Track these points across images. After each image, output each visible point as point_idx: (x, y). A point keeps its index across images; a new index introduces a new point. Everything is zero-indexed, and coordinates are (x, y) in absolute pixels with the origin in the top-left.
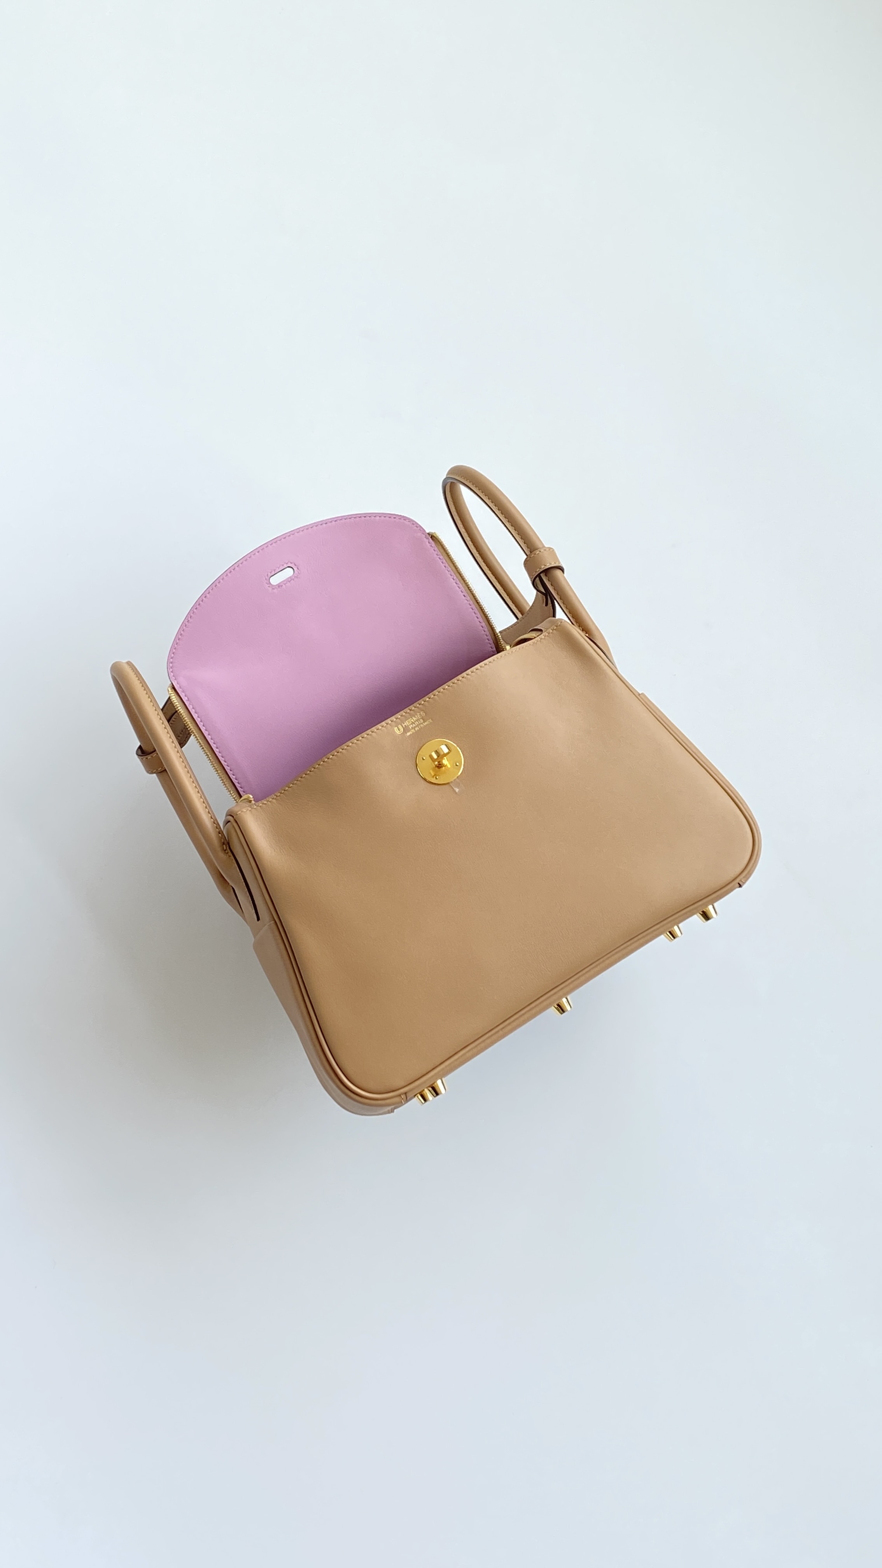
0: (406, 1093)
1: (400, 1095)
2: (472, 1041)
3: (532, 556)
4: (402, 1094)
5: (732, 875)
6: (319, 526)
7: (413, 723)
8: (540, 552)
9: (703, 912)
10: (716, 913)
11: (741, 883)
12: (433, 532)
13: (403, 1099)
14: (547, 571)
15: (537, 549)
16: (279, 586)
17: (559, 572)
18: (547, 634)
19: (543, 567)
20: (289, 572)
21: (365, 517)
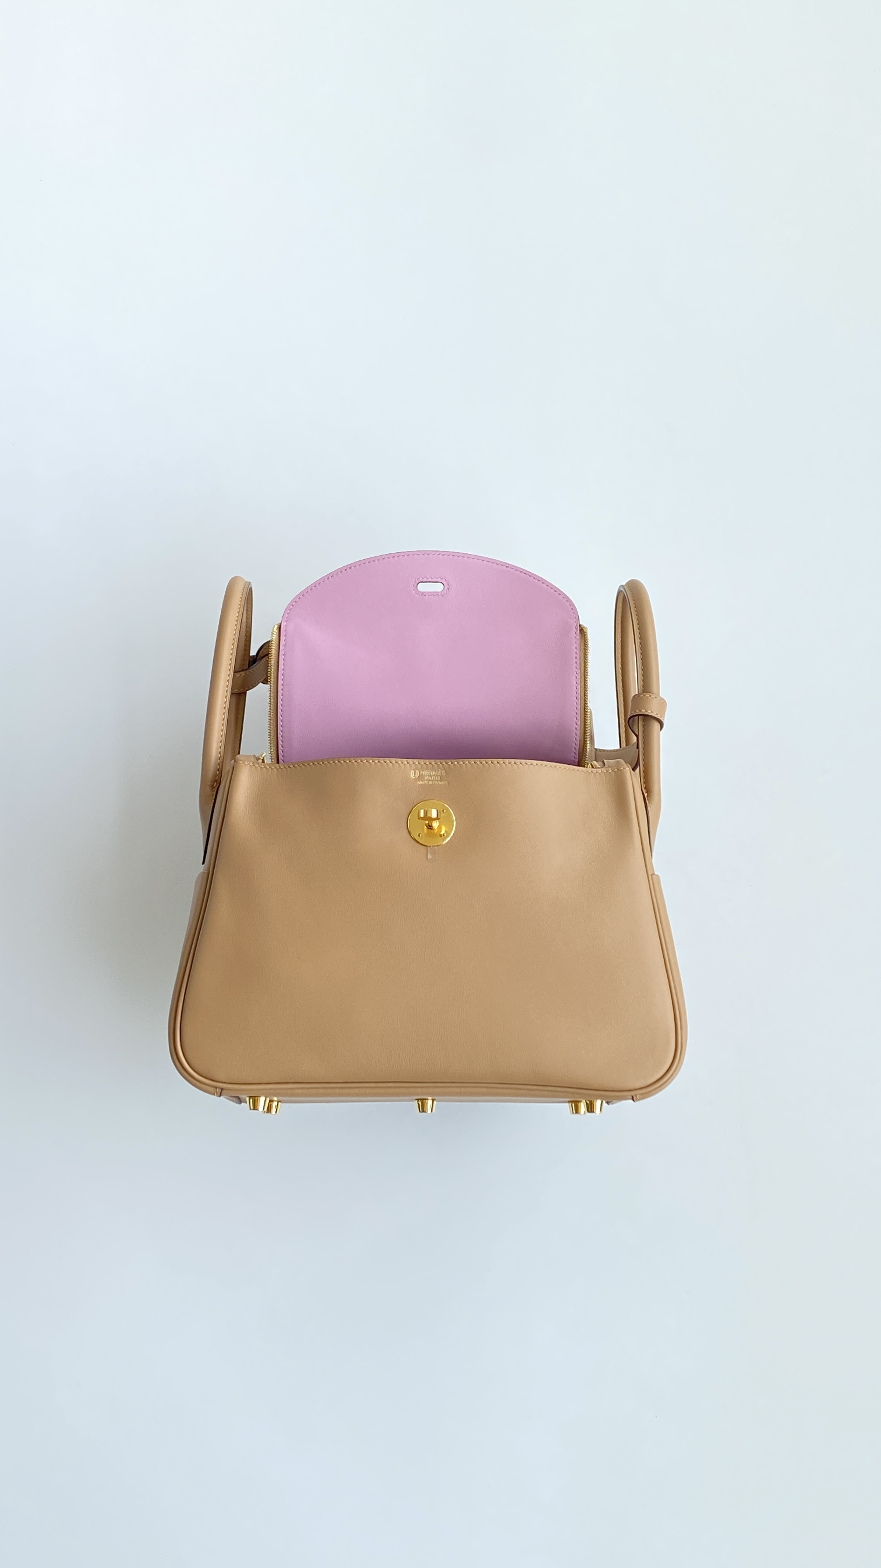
0: (222, 1089)
1: (216, 1088)
2: (307, 1081)
3: (642, 695)
4: (219, 1088)
5: (632, 1086)
6: (490, 563)
7: (430, 776)
8: (650, 696)
9: (591, 1102)
10: (601, 1110)
11: (635, 1098)
12: (585, 626)
13: (217, 1092)
14: (646, 717)
15: (650, 693)
16: (422, 595)
17: (656, 725)
18: (605, 771)
19: (643, 712)
20: (438, 588)
21: (534, 578)
